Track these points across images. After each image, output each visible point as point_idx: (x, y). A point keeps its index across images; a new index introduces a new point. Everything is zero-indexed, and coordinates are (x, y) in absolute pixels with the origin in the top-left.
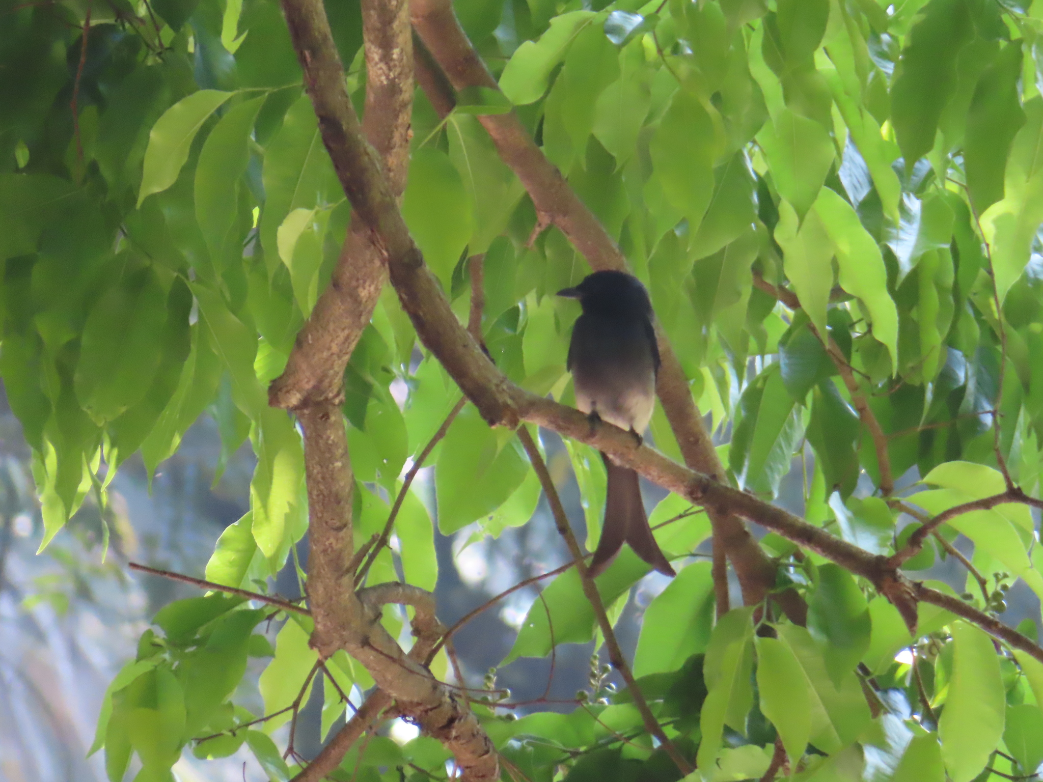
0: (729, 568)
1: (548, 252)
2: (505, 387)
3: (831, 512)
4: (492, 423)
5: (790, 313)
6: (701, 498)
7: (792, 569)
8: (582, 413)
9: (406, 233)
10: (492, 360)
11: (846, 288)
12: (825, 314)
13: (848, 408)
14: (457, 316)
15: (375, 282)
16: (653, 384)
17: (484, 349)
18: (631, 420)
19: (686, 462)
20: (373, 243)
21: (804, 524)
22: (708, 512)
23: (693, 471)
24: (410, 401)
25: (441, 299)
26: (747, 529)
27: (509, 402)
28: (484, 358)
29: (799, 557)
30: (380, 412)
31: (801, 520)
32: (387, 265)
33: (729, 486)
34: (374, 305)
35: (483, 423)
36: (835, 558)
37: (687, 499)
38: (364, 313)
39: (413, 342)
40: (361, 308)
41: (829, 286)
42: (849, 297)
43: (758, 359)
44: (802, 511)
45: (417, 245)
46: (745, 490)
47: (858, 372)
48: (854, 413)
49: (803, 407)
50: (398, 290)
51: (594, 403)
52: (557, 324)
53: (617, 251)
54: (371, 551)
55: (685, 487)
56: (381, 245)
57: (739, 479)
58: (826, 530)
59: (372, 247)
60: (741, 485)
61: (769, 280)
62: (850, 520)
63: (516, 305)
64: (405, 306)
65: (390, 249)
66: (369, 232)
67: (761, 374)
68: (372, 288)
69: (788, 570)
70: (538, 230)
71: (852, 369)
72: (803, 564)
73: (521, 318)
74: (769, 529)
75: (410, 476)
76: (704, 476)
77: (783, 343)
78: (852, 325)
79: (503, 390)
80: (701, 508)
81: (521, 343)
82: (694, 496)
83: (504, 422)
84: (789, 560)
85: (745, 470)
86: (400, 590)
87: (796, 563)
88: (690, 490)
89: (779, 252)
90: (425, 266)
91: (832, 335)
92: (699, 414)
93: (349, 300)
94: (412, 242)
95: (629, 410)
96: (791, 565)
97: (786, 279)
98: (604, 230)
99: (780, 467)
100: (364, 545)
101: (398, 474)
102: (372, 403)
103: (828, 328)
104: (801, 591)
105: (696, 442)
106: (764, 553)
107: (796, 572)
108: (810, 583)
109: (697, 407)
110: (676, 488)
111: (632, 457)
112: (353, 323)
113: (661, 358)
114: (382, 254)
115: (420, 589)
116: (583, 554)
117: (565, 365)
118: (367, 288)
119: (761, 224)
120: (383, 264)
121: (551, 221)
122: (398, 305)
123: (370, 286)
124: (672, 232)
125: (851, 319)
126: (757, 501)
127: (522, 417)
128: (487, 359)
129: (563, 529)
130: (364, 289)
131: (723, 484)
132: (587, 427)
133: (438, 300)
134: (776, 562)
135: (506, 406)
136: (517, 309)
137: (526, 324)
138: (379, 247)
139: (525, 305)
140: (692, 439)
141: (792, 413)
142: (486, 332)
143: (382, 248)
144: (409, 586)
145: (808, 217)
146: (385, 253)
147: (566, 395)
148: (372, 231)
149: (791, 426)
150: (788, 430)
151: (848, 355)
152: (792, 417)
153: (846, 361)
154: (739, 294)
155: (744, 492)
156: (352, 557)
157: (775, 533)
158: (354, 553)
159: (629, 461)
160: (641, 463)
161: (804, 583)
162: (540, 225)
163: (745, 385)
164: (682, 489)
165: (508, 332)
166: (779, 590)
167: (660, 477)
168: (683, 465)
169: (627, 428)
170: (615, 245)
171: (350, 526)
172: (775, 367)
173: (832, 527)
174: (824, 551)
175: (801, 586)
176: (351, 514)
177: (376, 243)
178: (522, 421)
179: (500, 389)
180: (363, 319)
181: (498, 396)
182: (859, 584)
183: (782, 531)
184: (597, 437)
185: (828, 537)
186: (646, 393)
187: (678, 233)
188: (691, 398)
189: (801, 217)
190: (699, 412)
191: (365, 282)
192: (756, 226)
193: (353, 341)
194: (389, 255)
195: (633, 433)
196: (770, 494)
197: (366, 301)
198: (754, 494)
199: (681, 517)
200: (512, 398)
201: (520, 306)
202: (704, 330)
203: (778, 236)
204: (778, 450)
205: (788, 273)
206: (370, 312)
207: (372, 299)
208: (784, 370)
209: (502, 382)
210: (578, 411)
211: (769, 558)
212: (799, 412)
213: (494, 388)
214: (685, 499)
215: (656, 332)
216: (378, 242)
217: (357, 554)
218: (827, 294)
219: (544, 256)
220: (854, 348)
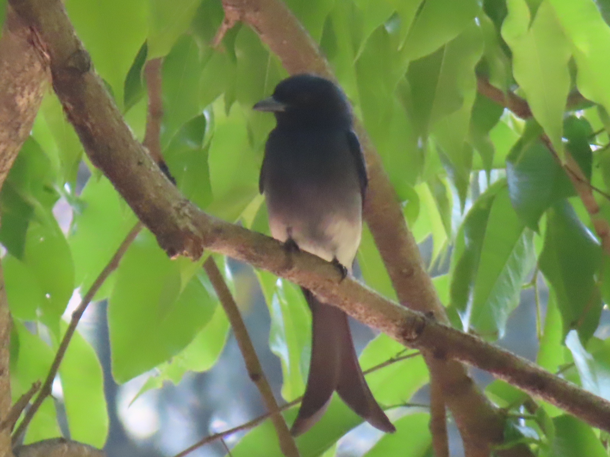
0: (449, 420)
1: (239, 53)
2: (187, 211)
3: (568, 354)
4: (172, 252)
5: (521, 122)
6: (415, 340)
7: (522, 422)
8: (278, 241)
9: (70, 32)
10: (172, 180)
11: (586, 93)
12: (561, 125)
13: (588, 235)
14: (131, 129)
15: (36, 89)
16: (360, 207)
17: (163, 167)
18: (334, 249)
19: (399, 297)
20: (32, 43)
21: (536, 370)
22: (424, 355)
23: (406, 309)
24: (75, 225)
25: (112, 109)
26: (469, 375)
27: (192, 228)
28: (162, 177)
29: (531, 407)
30: (42, 239)
31: (533, 365)
32: (49, 69)
33: (449, 325)
34: (34, 116)
35: (163, 253)
36: (572, 409)
37: (400, 342)
38: (23, 125)
39: (79, 161)
40: (19, 120)
41: (566, 91)
42: (588, 104)
43: (482, 174)
44: (533, 355)
45: (84, 45)
46: (471, 331)
47: (597, 190)
48: (595, 239)
49: (535, 234)
50: (62, 99)
51: (289, 230)
52: (251, 138)
53: (317, 51)
54: (32, 402)
55: (397, 326)
56: (41, 46)
57: (463, 317)
58: (561, 376)
59: (32, 48)
60: (466, 325)
61: (496, 84)
62: (590, 364)
63: (200, 114)
64: (70, 118)
65: (53, 51)
66: (28, 32)
67: (486, 193)
68: (32, 96)
69: (518, 423)
70: (225, 27)
71: (592, 188)
72: (536, 415)
73: (207, 129)
74: (495, 375)
75: (77, 315)
76: (420, 314)
77: (512, 157)
78: (592, 137)
79: (185, 215)
80: (415, 351)
81: (206, 157)
82: (407, 337)
83: (185, 252)
84: (519, 411)
85: (470, 307)
86: (66, 447)
87: (528, 414)
88: (403, 330)
89: (507, 52)
90: (94, 71)
91: (568, 147)
92: (414, 241)
93: (5, 110)
94: (78, 43)
95: (331, 238)
96: (521, 417)
97: (515, 83)
98: (303, 28)
99: (508, 302)
100: (23, 396)
101: (62, 311)
102: (33, 227)
103: (565, 140)
104: (533, 447)
105: (410, 274)
106: (489, 403)
107: (527, 426)
108: (543, 437)
109: (411, 233)
110: (387, 328)
111: (334, 292)
112: (10, 136)
113: (368, 177)
114: (43, 56)
115: (89, 447)
116: (279, 404)
117: (256, 185)
118: (26, 96)
119: (488, 19)
120: (45, 69)
121: (241, 17)
122: (62, 116)
123: (29, 94)
124: (382, 29)
125: (591, 129)
126: (481, 343)
127: (207, 246)
128: (166, 178)
129: (255, 376)
130: (22, 96)
131: (441, 323)
132: (282, 256)
133: (110, 112)
134: (503, 413)
135: (188, 233)
136: (203, 117)
137: (212, 137)
138: (40, 48)
139: (212, 114)
140: (405, 271)
141: (522, 240)
142: (164, 148)
143: (44, 51)
144: (75, 442)
145: (541, 10)
146: (47, 56)
147: (258, 219)
148: (32, 30)
149: (521, 253)
150: (517, 258)
151: (588, 172)
152: (523, 244)
153: (584, 178)
154: (461, 101)
155: (469, 334)
156: (9, 409)
157: (501, 380)
158: (13, 403)
159: (331, 296)
160: (346, 299)
161: (537, 437)
162: (227, 22)
163: (469, 206)
164: (394, 328)
165: (191, 145)
166: (507, 446)
167: (367, 316)
168: (395, 301)
169: (329, 258)
170: (315, 45)
171: (7, 373)
172: (503, 185)
173: (570, 371)
174: (559, 401)
175: (533, 440)
176: (8, 358)
177: (36, 44)
178: (208, 252)
179: (181, 213)
180: (21, 132)
181: (179, 221)
182: (601, 438)
183: (510, 377)
184: (295, 269)
185: (564, 385)
186: (351, 219)
187: (389, 29)
188: (404, 223)
189: (534, 10)
190: (413, 238)
191: (23, 89)
192: (481, 21)
193: (10, 157)
194: (51, 57)
195: (336, 264)
196: (496, 333)
197: (25, 111)
198: (477, 335)
199: (392, 361)
200: (195, 223)
201: (207, 115)
202: (420, 143)
203: (507, 34)
204: (505, 282)
205: (517, 77)
206: (30, 124)
207: (31, 109)
208: (513, 188)
209: (183, 205)
210: (272, 239)
211: (496, 409)
212: (530, 238)
213: (174, 213)
214: (397, 341)
215: (361, 147)
216: (38, 42)
217: (16, 405)
218: (564, 102)
219: (234, 58)
220: (595, 163)
